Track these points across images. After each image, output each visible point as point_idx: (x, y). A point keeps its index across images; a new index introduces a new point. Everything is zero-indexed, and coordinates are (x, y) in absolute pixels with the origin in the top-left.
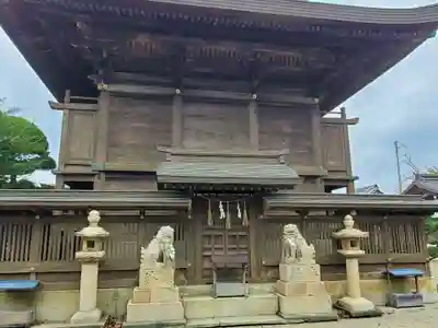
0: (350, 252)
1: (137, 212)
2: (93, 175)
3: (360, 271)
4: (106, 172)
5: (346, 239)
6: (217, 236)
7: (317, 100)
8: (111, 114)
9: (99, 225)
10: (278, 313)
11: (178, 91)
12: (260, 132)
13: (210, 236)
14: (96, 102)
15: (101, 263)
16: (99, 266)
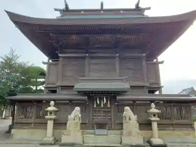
0: (153, 119)
1: (68, 102)
2: (56, 88)
3: (158, 127)
4: (61, 86)
5: (151, 113)
6: (98, 111)
7: (144, 55)
8: (63, 65)
9: (54, 106)
10: (121, 143)
11: (87, 55)
12: (120, 69)
13: (96, 111)
14: (58, 61)
15: (55, 120)
16: (54, 121)
